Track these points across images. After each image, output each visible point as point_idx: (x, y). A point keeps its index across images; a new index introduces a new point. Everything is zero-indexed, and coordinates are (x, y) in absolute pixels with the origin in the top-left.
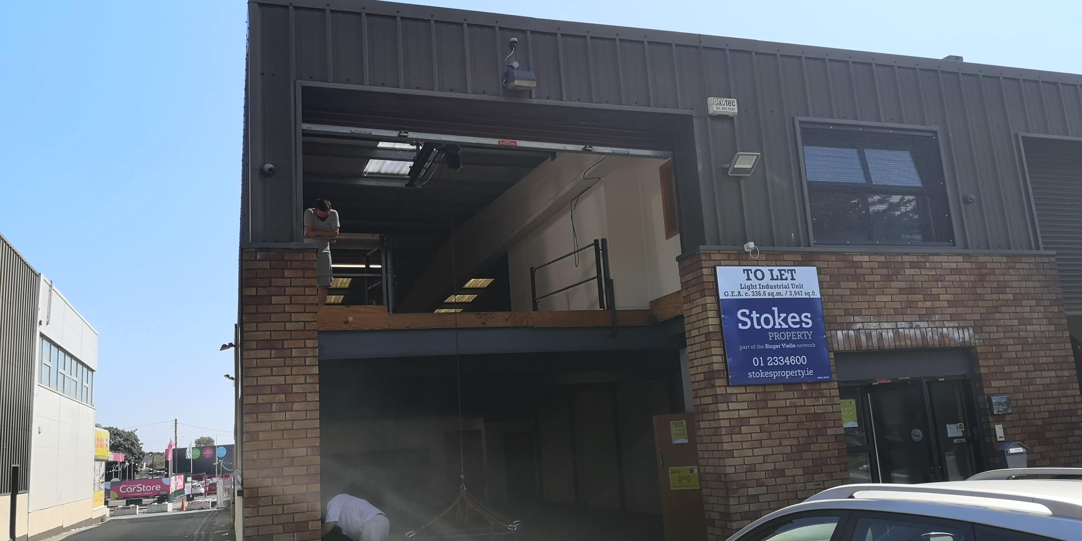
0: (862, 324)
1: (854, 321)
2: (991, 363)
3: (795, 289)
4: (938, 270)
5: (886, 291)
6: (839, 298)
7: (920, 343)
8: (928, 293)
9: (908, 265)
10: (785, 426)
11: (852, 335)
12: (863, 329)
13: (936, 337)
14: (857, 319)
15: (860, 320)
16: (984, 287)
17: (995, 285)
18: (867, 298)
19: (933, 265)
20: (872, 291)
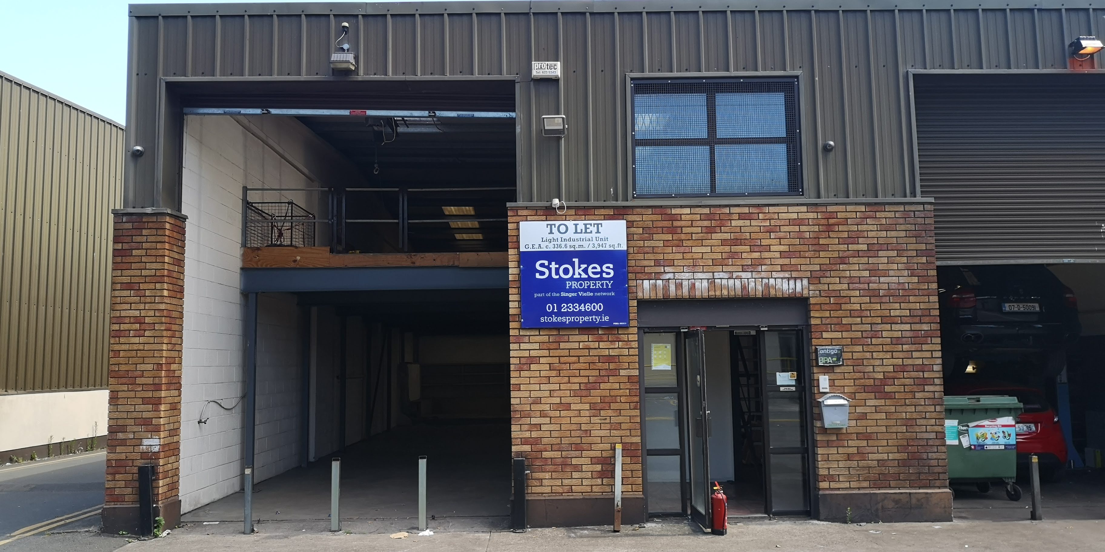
0: (673, 274)
1: (664, 271)
2: (827, 314)
3: (599, 242)
4: (772, 221)
5: (705, 242)
6: (650, 250)
7: (739, 293)
8: (757, 244)
9: (736, 217)
10: (576, 366)
11: (659, 285)
12: (674, 279)
13: (760, 288)
14: (667, 269)
15: (671, 271)
16: (829, 237)
17: (846, 235)
18: (682, 249)
19: (768, 216)
20: (689, 243)
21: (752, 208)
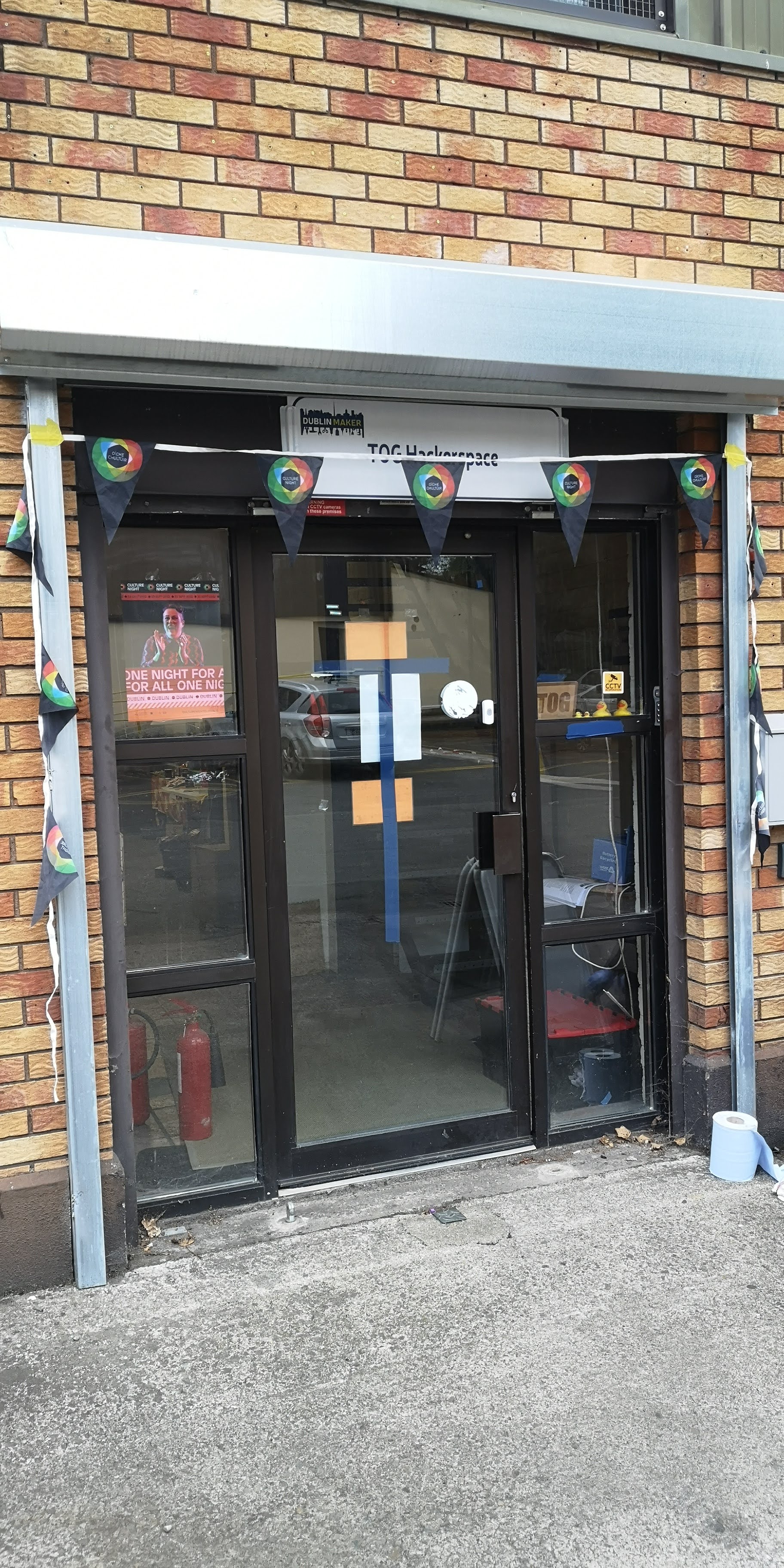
4: (579, 106)
5: (345, 156)
9: (455, 67)
18: (255, 174)
19: (566, 85)
20: (282, 150)
21: (511, 41)
